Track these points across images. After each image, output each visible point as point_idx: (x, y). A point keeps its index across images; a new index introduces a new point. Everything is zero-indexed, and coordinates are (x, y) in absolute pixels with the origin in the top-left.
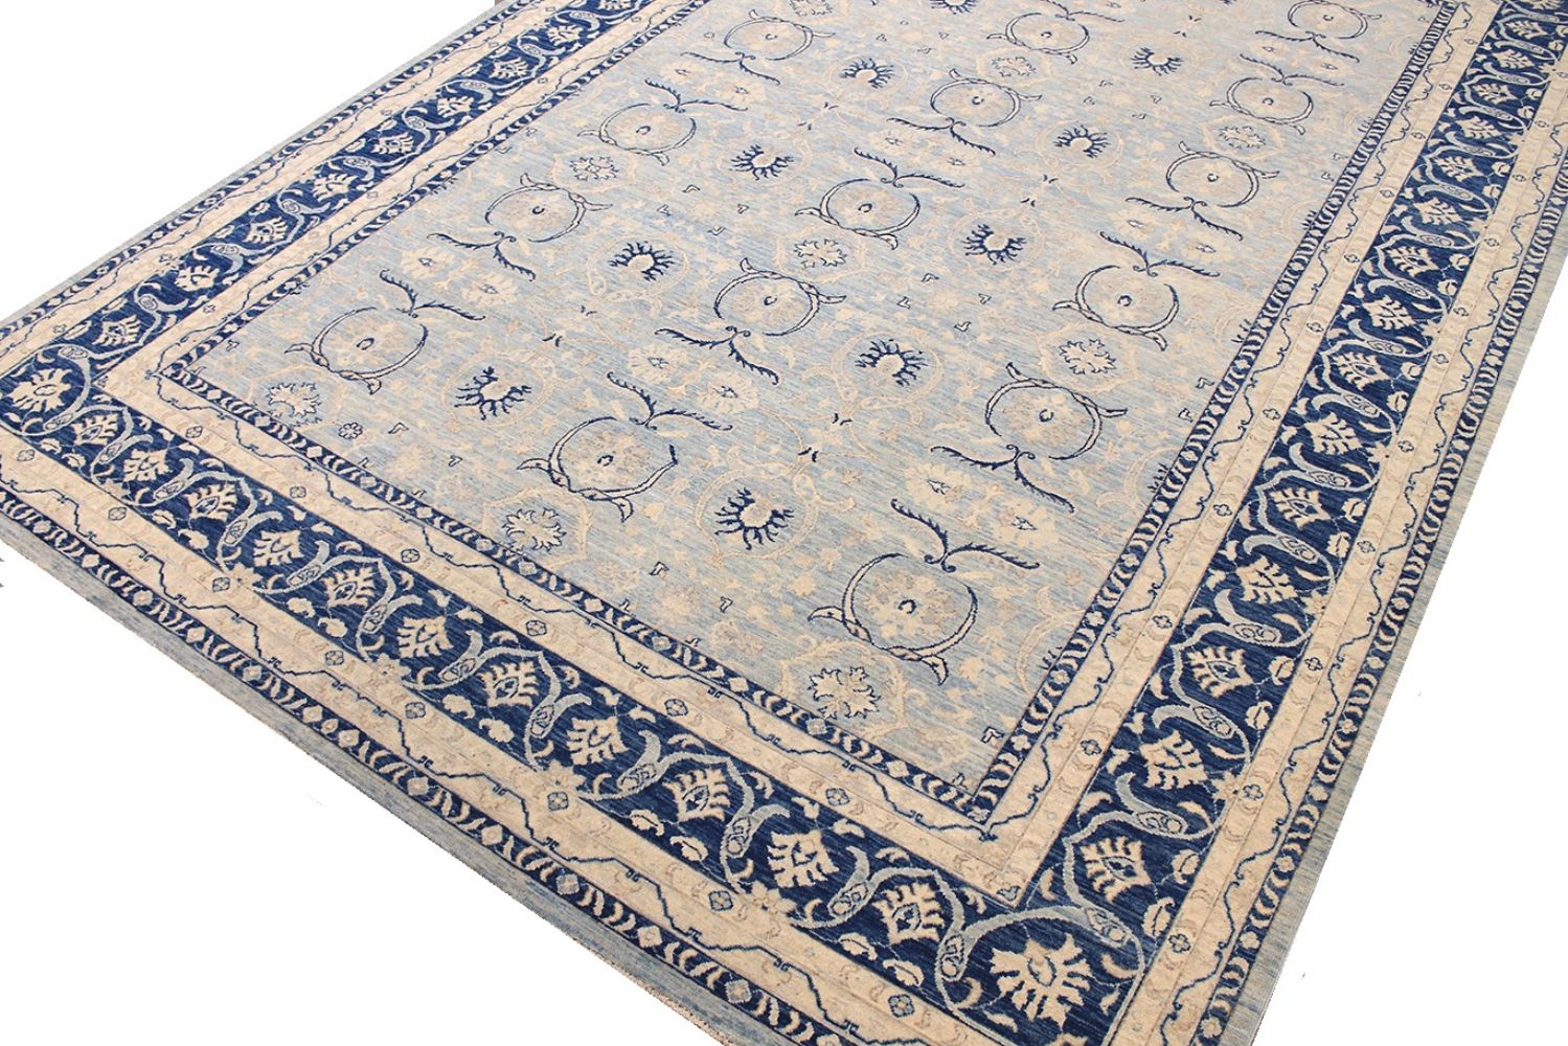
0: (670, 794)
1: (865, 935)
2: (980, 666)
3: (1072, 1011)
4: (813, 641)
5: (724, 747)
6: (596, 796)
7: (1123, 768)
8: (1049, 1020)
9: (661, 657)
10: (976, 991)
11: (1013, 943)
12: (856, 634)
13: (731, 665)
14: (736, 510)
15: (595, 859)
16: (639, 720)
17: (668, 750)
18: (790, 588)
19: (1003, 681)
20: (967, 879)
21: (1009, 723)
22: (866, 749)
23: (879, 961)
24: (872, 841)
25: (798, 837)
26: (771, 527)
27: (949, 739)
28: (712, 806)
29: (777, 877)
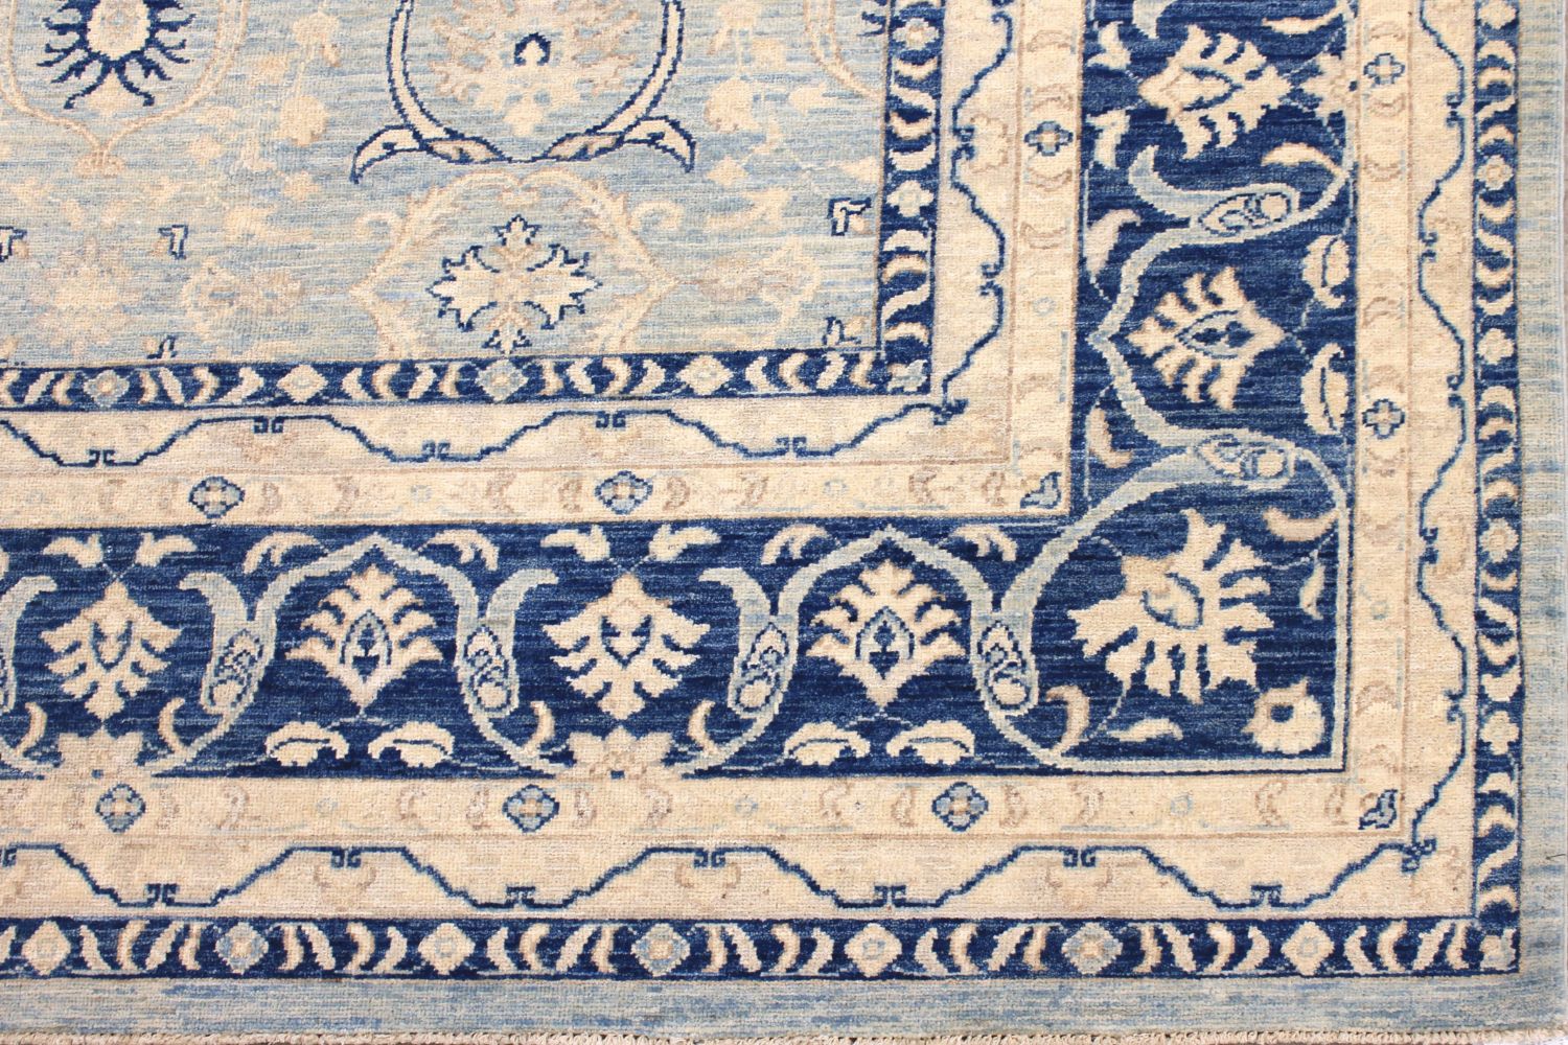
0: (310, 665)
1: (828, 717)
2: (745, 92)
3: (1261, 646)
4: (391, 218)
5: (355, 519)
6: (182, 755)
7: (1129, 146)
8: (1229, 686)
9: (124, 417)
10: (1077, 704)
11: (1098, 584)
12: (465, 159)
13: (266, 351)
14: (73, 37)
15: (259, 872)
16: (164, 561)
17: (252, 588)
18: (278, 137)
19: (807, 98)
20: (954, 511)
21: (867, 173)
22: (622, 371)
23: (878, 751)
24: (741, 540)
25: (596, 609)
26: (163, 35)
27: (768, 263)
28: (404, 644)
29: (604, 705)
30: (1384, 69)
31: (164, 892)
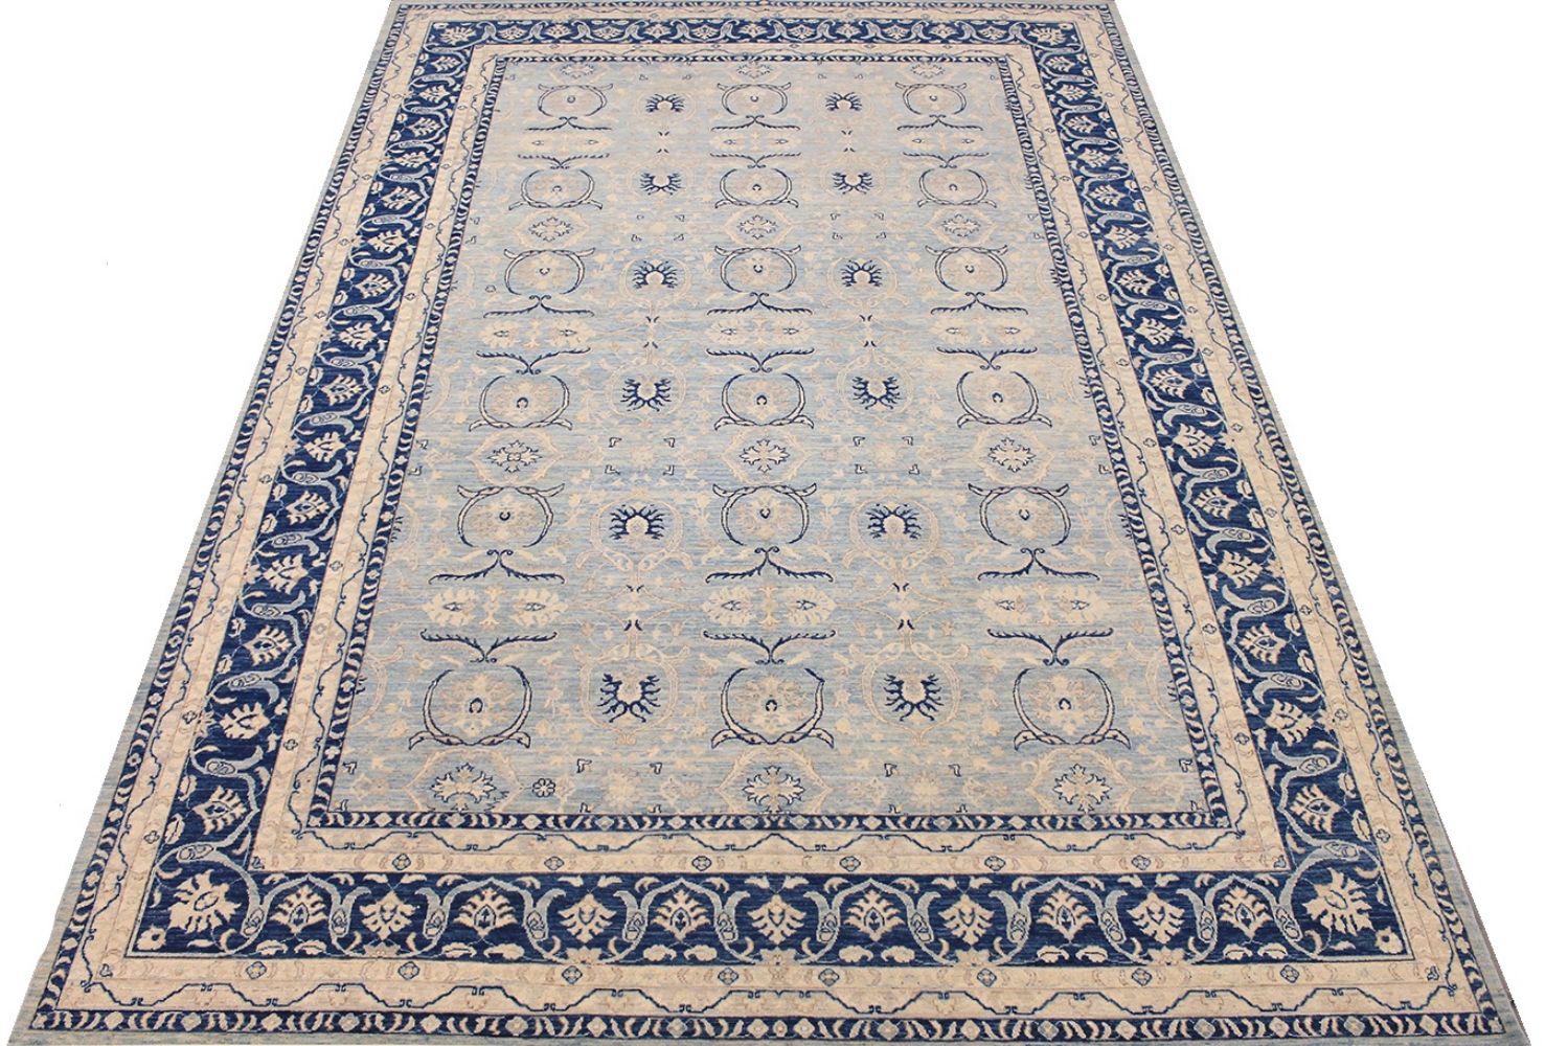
0: (1045, 924)
1: (1234, 942)
2: (1140, 721)
3: (1371, 915)
4: (1033, 763)
5: (1049, 872)
6: (1006, 958)
7: (1268, 741)
8: (1363, 929)
9: (952, 834)
10: (1317, 938)
11: (1308, 894)
12: (1053, 743)
13: (1003, 811)
14: (897, 694)
15: (1047, 1002)
16: (981, 886)
17: (1018, 896)
18: (985, 732)
19: (1161, 723)
20: (1253, 869)
21: (1187, 750)
22: (1128, 820)
24: (1186, 879)
25: (1144, 904)
26: (931, 695)
27: (1165, 782)
28: (1079, 917)
29: (1156, 938)
30: (1341, 715)
31: (1013, 1009)
